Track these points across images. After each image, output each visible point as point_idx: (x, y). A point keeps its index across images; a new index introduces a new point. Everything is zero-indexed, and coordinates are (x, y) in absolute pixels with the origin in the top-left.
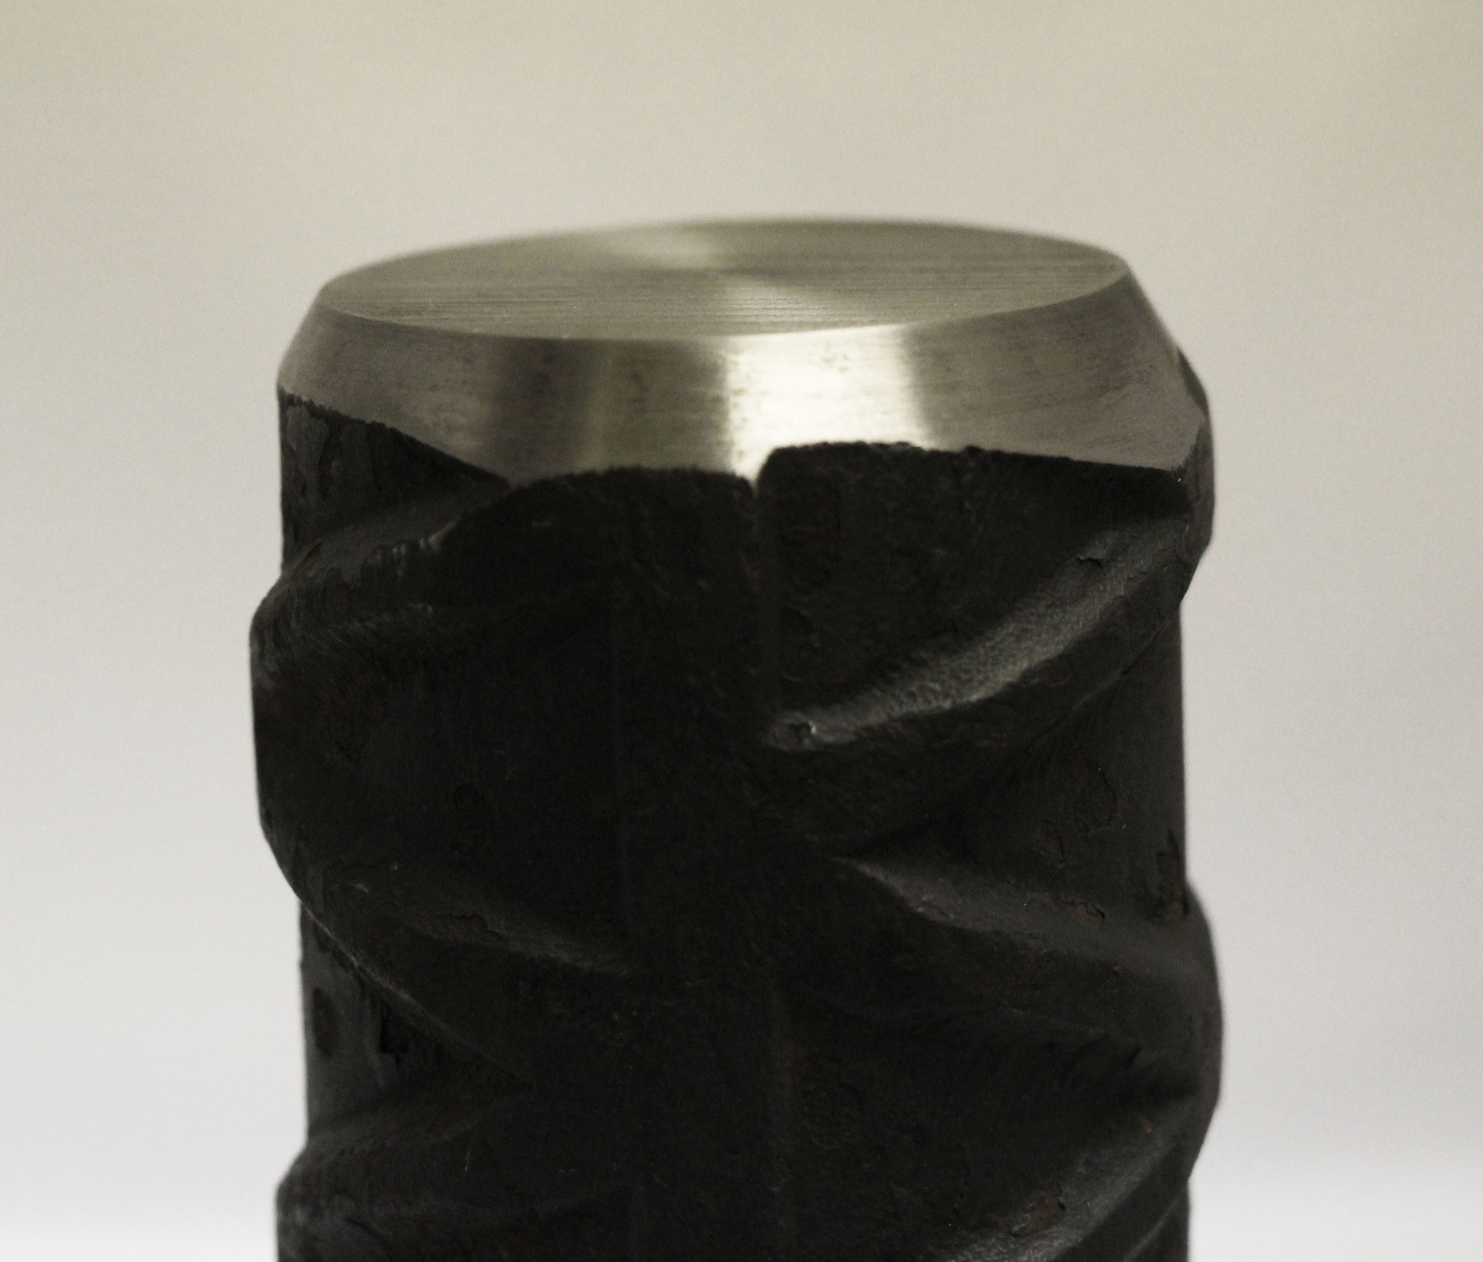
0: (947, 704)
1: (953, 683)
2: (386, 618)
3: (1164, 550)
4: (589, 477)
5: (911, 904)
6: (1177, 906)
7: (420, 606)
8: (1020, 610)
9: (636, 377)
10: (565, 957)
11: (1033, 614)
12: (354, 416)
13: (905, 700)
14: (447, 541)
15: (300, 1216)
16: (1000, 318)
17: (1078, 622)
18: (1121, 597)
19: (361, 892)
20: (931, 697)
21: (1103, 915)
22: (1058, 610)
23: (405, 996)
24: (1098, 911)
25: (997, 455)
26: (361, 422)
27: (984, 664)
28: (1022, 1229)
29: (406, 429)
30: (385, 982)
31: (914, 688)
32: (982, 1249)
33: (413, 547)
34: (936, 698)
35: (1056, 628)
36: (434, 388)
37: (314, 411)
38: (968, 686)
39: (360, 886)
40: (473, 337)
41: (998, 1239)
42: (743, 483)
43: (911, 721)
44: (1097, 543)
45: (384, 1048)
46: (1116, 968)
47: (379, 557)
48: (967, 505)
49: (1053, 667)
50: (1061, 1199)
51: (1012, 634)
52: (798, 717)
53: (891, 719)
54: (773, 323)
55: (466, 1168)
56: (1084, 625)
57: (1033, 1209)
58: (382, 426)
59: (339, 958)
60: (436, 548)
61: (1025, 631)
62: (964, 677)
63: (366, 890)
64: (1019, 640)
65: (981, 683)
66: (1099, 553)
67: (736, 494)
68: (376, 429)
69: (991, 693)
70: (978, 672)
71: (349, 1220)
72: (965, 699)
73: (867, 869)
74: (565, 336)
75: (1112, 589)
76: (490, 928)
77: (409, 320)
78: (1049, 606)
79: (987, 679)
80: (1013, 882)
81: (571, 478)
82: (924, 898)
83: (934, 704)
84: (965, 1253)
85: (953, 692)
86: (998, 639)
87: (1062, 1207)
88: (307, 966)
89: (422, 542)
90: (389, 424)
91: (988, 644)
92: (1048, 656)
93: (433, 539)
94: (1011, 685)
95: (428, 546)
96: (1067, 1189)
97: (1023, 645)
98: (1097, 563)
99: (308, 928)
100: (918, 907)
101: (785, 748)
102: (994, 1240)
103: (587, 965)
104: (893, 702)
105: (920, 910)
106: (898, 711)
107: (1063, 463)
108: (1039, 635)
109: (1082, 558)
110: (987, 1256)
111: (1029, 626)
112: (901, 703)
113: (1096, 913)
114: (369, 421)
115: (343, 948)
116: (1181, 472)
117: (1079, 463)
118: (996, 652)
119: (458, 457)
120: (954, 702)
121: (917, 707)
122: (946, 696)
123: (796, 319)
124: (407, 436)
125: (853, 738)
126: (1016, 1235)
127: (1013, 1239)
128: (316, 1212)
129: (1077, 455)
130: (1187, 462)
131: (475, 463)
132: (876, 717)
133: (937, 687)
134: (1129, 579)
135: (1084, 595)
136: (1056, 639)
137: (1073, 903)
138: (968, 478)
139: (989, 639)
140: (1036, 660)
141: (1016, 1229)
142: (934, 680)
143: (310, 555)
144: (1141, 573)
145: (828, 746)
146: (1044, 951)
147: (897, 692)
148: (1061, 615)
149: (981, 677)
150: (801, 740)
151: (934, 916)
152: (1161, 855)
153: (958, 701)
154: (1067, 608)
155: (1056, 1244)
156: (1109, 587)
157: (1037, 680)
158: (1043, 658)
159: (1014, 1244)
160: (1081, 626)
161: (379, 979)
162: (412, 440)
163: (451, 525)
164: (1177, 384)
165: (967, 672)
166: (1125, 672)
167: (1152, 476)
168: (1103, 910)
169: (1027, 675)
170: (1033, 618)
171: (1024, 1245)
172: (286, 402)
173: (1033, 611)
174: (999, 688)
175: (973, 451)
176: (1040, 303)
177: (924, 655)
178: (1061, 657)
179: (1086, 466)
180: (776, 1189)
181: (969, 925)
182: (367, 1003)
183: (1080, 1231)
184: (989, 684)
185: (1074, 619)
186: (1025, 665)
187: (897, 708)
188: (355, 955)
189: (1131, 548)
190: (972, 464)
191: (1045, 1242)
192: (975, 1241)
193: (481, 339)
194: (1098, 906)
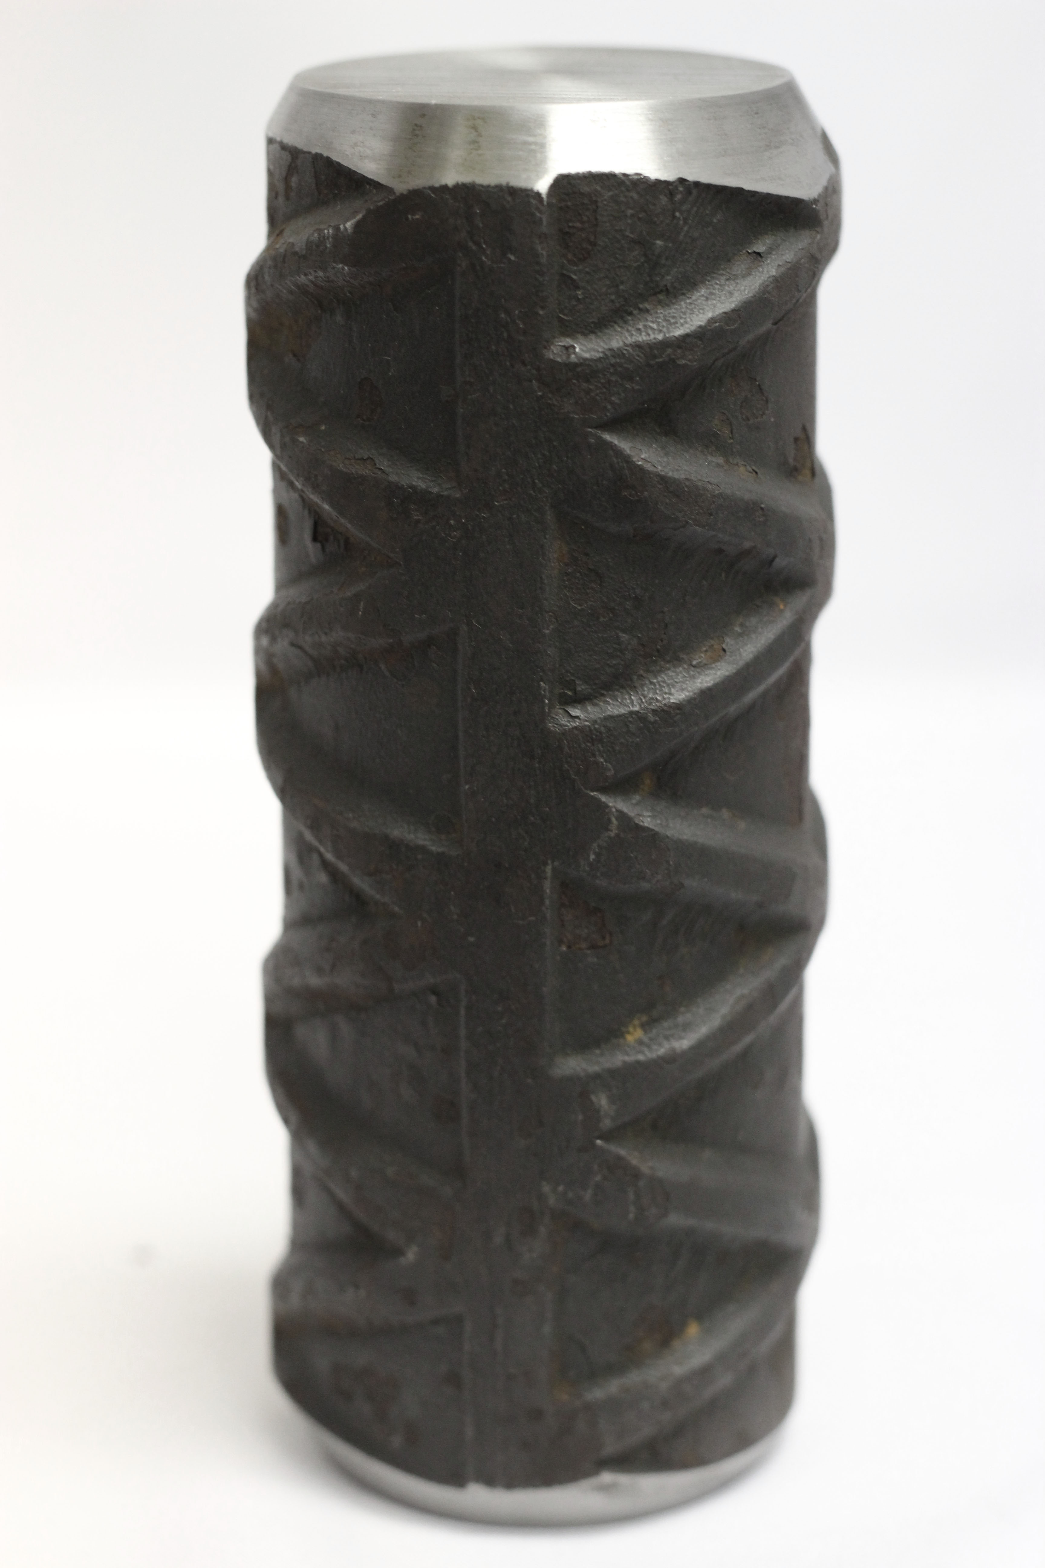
0: (660, 337)
1: (664, 324)
2: (321, 274)
3: (803, 249)
4: (445, 188)
5: (634, 460)
6: (807, 472)
7: (341, 266)
8: (709, 281)
9: (475, 128)
10: (423, 485)
11: (717, 284)
12: (305, 149)
13: (634, 333)
14: (357, 226)
15: (265, 641)
16: (704, 100)
17: (745, 290)
18: (773, 276)
19: (302, 442)
20: (650, 332)
21: (756, 473)
22: (732, 282)
23: (326, 507)
24: (753, 470)
25: (697, 184)
26: (309, 153)
27: (685, 313)
28: (698, 664)
29: (335, 158)
30: (315, 498)
31: (641, 327)
32: (673, 674)
33: (337, 228)
34: (654, 333)
35: (731, 294)
36: (353, 132)
37: (284, 147)
38: (673, 326)
39: (302, 439)
40: (379, 101)
41: (684, 669)
42: (538, 194)
43: (638, 346)
44: (760, 242)
45: (315, 539)
46: (763, 506)
47: (316, 235)
48: (677, 214)
49: (728, 317)
50: (724, 646)
51: (703, 296)
52: (568, 341)
53: (626, 345)
54: (564, 98)
55: (360, 613)
56: (748, 292)
57: (706, 651)
58: (321, 155)
59: (291, 484)
60: (350, 230)
61: (711, 294)
62: (672, 321)
63: (305, 441)
64: (707, 299)
65: (682, 325)
66: (760, 248)
67: (533, 201)
68: (317, 157)
69: (688, 331)
70: (681, 318)
71: (293, 644)
72: (672, 334)
73: (607, 437)
74: (433, 102)
75: (768, 271)
76: (378, 466)
77: (341, 91)
78: (727, 280)
79: (686, 322)
80: (699, 449)
81: (432, 189)
82: (643, 456)
83: (652, 336)
84: (662, 676)
85: (665, 330)
86: (694, 298)
87: (724, 650)
88: (276, 491)
89: (342, 227)
90: (325, 154)
91: (688, 301)
92: (725, 310)
93: (349, 225)
94: (700, 327)
95: (346, 229)
96: (728, 640)
97: (710, 303)
98: (759, 254)
99: (276, 467)
100: (638, 461)
101: (559, 360)
102: (681, 669)
103: (435, 490)
104: (627, 334)
105: (640, 463)
106: (630, 340)
107: (740, 191)
108: (720, 297)
109: (750, 251)
110: (677, 678)
111: (714, 291)
112: (632, 335)
113: (752, 471)
114: (314, 152)
115: (292, 478)
116: (815, 201)
117: (749, 191)
118: (693, 306)
119: (366, 175)
120: (665, 335)
121: (642, 338)
122: (660, 331)
123: (578, 97)
124: (335, 161)
125: (601, 355)
126: (694, 667)
127: (692, 668)
128: (273, 639)
129: (748, 186)
130: (820, 195)
131: (376, 179)
132: (616, 343)
133: (655, 326)
134: (779, 265)
135: (749, 274)
136: (731, 300)
137: (737, 464)
138: (678, 197)
139: (689, 298)
140: (717, 313)
141: (694, 663)
142: (653, 322)
143: (278, 235)
144: (787, 262)
145: (586, 359)
146: (717, 492)
147: (630, 328)
148: (734, 285)
149: (682, 321)
150: (569, 356)
151: (648, 467)
152: (796, 440)
153: (667, 335)
154: (738, 281)
155: (719, 673)
156: (765, 270)
157: (717, 324)
158: (723, 310)
159: (693, 671)
160: (746, 293)
161: (312, 496)
162: (339, 164)
163: (359, 216)
164: (817, 148)
165: (674, 317)
166: (775, 324)
167: (796, 202)
168: (758, 471)
169: (711, 321)
170: (717, 287)
171: (699, 673)
172: (270, 141)
173: (718, 282)
174: (693, 328)
175: (682, 181)
176: (731, 93)
177: (648, 307)
178: (734, 311)
179: (754, 194)
180: (547, 632)
181: (670, 474)
182: (306, 512)
183: (735, 666)
184: (687, 326)
185: (743, 288)
186: (710, 315)
187: (629, 338)
188: (298, 481)
189: (781, 247)
190: (681, 189)
191: (713, 672)
192: (669, 669)
193: (383, 102)
194: (754, 468)
